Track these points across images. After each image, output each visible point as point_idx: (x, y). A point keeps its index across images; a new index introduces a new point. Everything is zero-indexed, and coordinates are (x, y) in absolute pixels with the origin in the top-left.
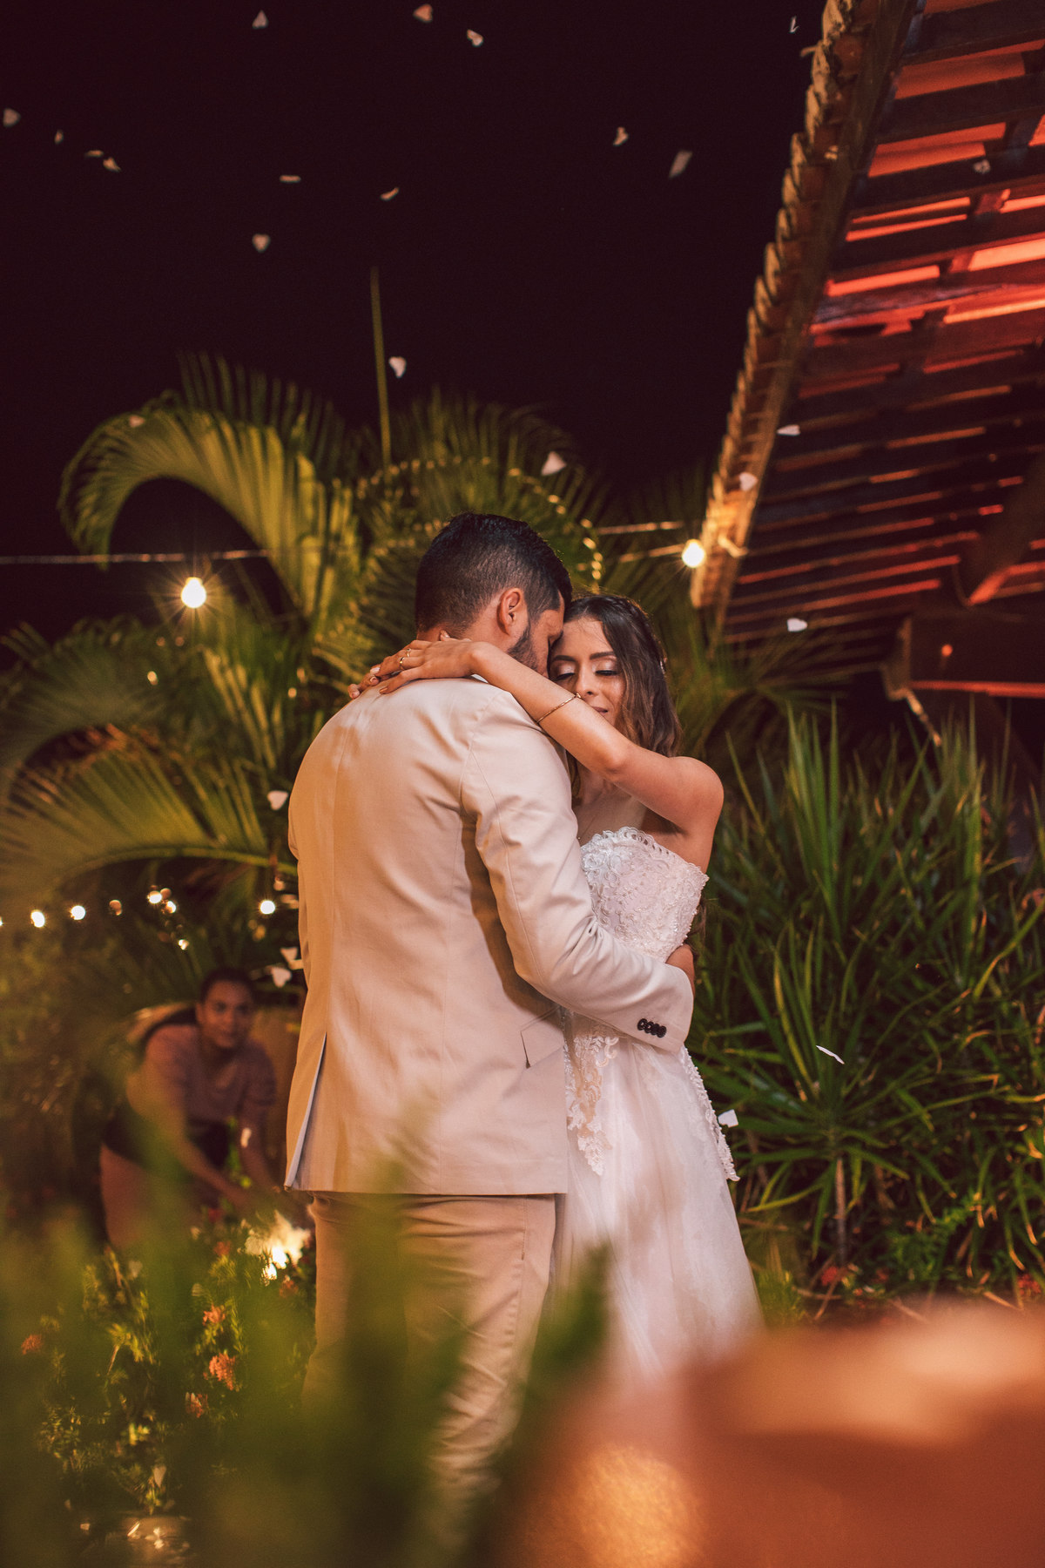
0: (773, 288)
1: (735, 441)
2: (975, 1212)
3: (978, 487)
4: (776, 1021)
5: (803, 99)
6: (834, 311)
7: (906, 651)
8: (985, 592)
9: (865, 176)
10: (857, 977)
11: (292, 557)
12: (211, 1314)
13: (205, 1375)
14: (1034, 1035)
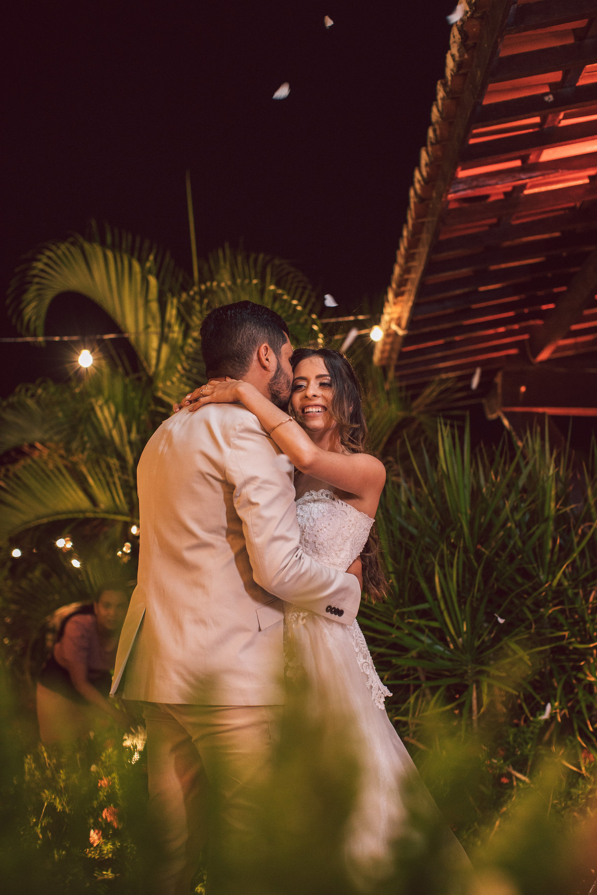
0: (425, 173)
1: (401, 266)
2: (556, 713)
3: (540, 293)
4: (436, 602)
5: (445, 58)
6: (461, 186)
7: (499, 390)
8: (544, 355)
9: (480, 104)
10: (483, 575)
11: (142, 338)
12: (103, 782)
13: (100, 820)
14: (588, 608)
